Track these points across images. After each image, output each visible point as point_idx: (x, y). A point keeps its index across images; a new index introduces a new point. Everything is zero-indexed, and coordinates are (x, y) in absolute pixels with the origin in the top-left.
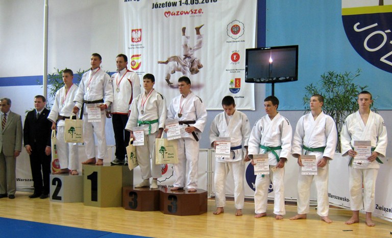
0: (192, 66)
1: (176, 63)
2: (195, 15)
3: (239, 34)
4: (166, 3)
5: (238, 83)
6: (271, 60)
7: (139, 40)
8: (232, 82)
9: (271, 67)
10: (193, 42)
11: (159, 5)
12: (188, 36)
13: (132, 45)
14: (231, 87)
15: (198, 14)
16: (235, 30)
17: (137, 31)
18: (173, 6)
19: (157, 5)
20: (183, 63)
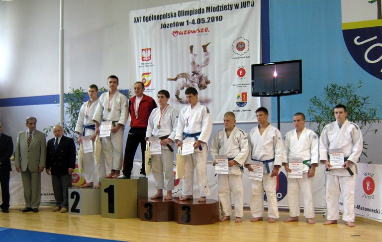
0: (200, 82)
1: (185, 79)
2: (202, 33)
3: (245, 50)
4: (174, 23)
5: (245, 97)
6: (275, 74)
7: (149, 58)
8: (239, 96)
9: (275, 81)
10: (200, 59)
11: (167, 25)
12: (196, 53)
13: (142, 64)
14: (238, 101)
15: (205, 32)
16: (241, 46)
17: (146, 50)
18: (181, 25)
20: (191, 79)
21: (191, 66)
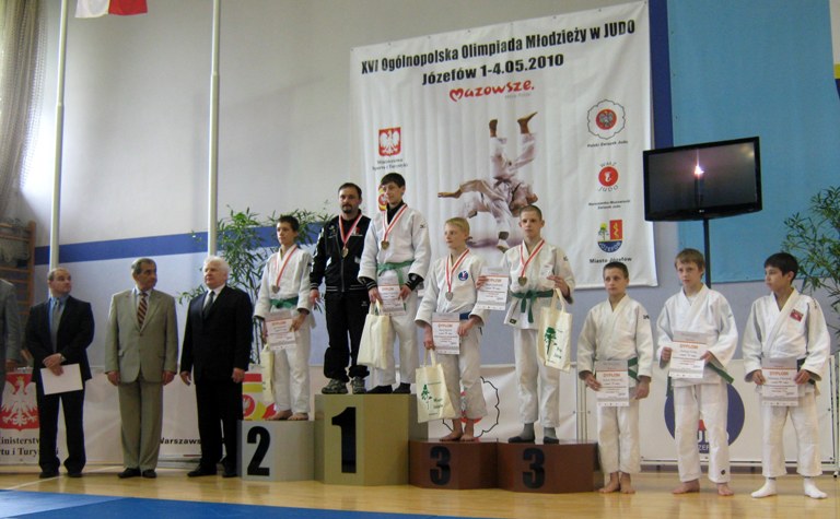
0: (513, 200)
1: (478, 194)
2: (517, 93)
3: (615, 128)
4: (453, 72)
5: (617, 230)
6: (698, 171)
7: (396, 150)
8: (603, 229)
9: (699, 187)
10: (514, 148)
11: (437, 78)
12: (503, 136)
13: (379, 162)
14: (601, 239)
15: (523, 91)
16: (606, 120)
17: (390, 132)
18: (468, 76)
19: (434, 77)
20: (494, 194)
21: (492, 166)
